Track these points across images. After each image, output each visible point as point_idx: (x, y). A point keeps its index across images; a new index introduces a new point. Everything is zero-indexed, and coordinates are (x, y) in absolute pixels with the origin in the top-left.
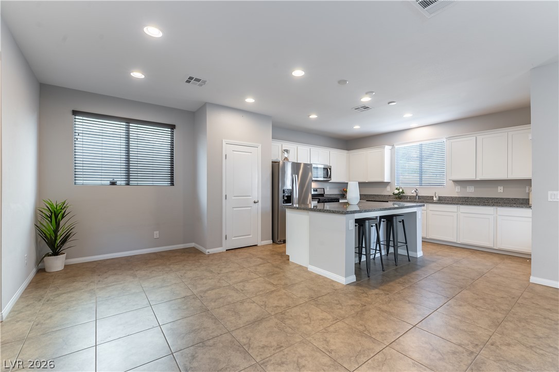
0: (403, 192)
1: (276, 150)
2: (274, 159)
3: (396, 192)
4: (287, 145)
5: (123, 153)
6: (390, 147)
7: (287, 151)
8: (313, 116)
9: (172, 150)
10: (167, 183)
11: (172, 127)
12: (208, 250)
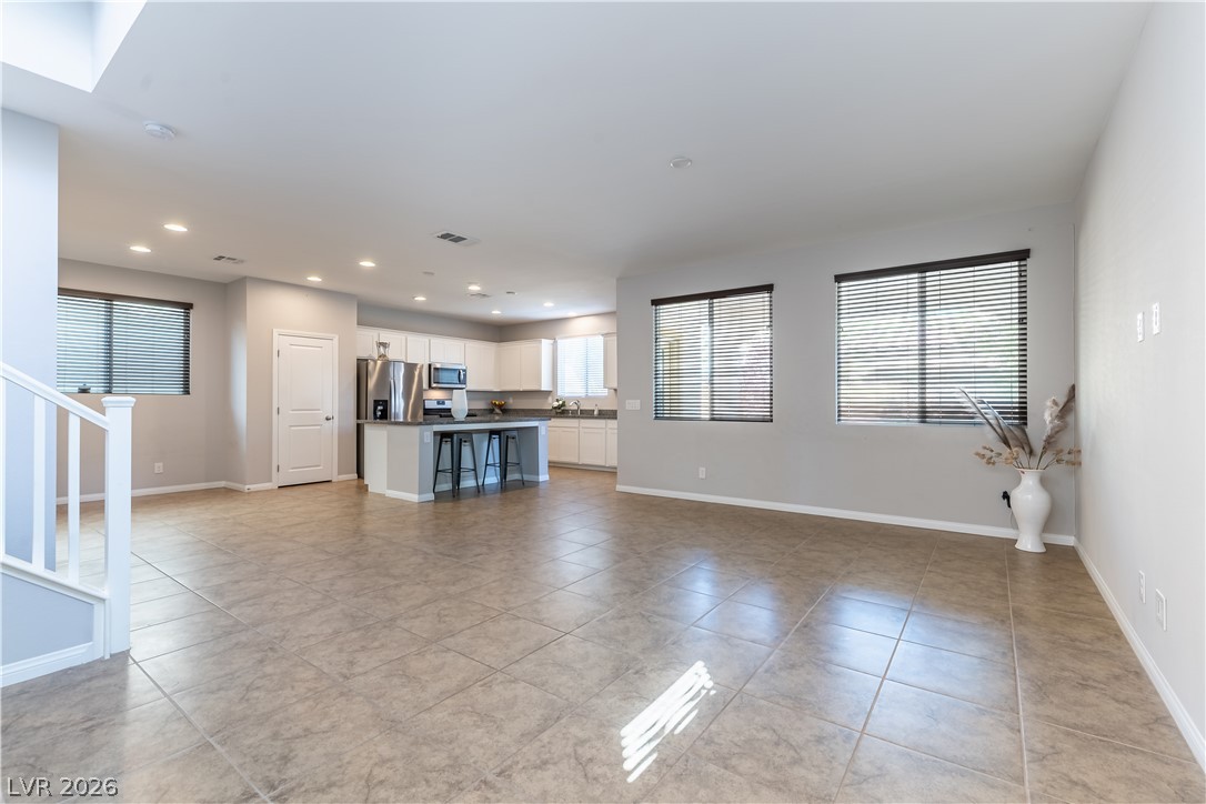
0: (563, 405)
1: (367, 341)
2: (363, 355)
3: (556, 404)
4: (385, 335)
5: (102, 344)
6: (552, 341)
7: (384, 345)
8: (420, 299)
9: (187, 341)
10: (177, 390)
11: (188, 307)
12: (247, 487)
